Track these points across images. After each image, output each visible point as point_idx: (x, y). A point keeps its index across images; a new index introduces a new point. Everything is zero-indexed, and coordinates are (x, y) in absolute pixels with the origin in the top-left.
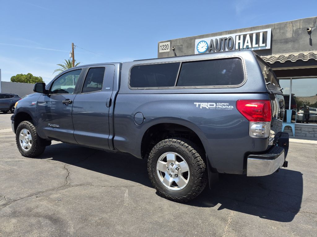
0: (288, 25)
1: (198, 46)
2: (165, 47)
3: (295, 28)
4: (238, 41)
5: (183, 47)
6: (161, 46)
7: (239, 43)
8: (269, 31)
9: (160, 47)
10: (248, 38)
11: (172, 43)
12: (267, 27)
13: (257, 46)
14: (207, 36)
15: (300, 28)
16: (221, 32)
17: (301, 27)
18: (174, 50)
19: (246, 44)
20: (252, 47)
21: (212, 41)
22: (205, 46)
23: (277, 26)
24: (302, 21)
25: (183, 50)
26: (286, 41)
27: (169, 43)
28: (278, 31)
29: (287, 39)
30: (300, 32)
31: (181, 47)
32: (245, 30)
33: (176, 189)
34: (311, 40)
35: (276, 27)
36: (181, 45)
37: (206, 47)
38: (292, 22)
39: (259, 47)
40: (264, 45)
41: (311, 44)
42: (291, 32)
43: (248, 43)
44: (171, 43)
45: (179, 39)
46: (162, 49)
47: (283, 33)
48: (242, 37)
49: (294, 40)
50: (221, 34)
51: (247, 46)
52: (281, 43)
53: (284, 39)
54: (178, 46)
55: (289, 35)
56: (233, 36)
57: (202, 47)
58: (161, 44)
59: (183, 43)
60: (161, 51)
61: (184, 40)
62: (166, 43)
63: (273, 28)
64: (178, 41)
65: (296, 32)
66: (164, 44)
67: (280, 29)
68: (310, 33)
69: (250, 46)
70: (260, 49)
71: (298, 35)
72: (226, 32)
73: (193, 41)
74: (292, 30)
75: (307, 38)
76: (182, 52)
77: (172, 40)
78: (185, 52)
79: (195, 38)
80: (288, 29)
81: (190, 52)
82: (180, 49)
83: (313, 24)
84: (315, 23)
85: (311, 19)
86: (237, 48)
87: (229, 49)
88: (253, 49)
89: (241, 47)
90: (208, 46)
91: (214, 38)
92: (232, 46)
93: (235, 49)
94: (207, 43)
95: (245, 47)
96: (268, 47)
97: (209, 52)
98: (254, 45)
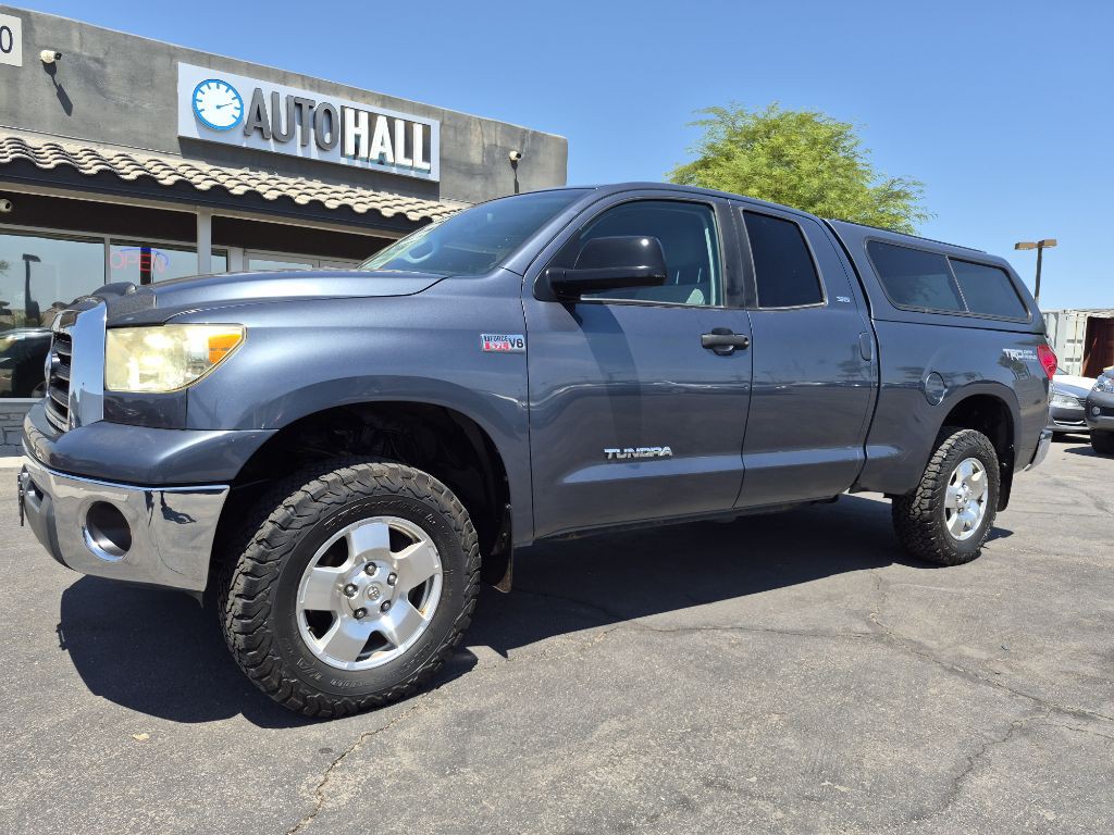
0: (472, 127)
1: (199, 96)
3: (486, 141)
5: (109, 70)
7: (357, 137)
8: (435, 125)
10: (381, 126)
11: (39, 29)
12: (425, 111)
13: (408, 162)
14: (228, 66)
15: (496, 145)
17: (499, 143)
18: (52, 69)
19: (376, 148)
20: (394, 164)
21: (257, 93)
22: (231, 107)
23: (449, 119)
24: (499, 129)
25: (111, 88)
26: (470, 171)
27: (15, 23)
28: (452, 132)
29: (472, 165)
30: (497, 156)
31: (94, 66)
34: (517, 184)
35: (447, 122)
36: (97, 60)
37: (237, 114)
38: (480, 121)
39: (412, 168)
40: (426, 166)
42: (480, 149)
43: (382, 142)
44: (27, 30)
47: (463, 145)
48: (364, 118)
49: (486, 172)
51: (382, 155)
52: (459, 171)
53: (466, 164)
54: (80, 56)
55: (476, 156)
56: (334, 102)
57: (218, 107)
59: (106, 54)
61: (116, 43)
63: (442, 121)
64: (75, 35)
65: (488, 152)
67: (455, 129)
68: (514, 164)
69: (388, 158)
70: (413, 174)
71: (494, 163)
72: (303, 77)
74: (481, 144)
75: (509, 177)
76: (102, 92)
77: (37, 16)
78: (123, 100)
79: (173, 55)
80: (473, 137)
81: (147, 106)
82: (92, 79)
83: (519, 143)
84: (523, 142)
85: (515, 130)
86: (350, 150)
87: (321, 146)
88: (394, 170)
89: (363, 152)
90: (241, 109)
91: (268, 88)
92: (334, 139)
93: (343, 153)
94: (238, 96)
95: (375, 156)
96: (434, 177)
97: (246, 135)
98: (401, 159)
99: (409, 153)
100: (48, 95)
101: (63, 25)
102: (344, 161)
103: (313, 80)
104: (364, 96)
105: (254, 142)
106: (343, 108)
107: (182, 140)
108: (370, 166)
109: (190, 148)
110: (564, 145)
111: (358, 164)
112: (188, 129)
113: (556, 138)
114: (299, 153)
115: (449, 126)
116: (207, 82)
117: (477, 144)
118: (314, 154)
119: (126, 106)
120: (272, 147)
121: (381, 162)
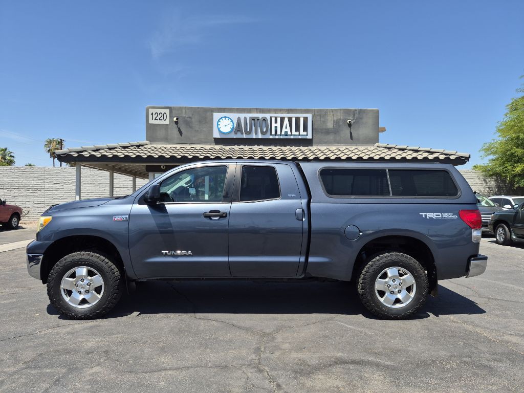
0: (329, 113)
1: (219, 123)
2: (159, 117)
3: (335, 118)
4: (274, 125)
5: (193, 120)
6: (152, 114)
7: (276, 127)
8: (310, 116)
9: (150, 116)
10: (286, 121)
11: (174, 111)
12: (307, 111)
13: (297, 133)
14: (230, 110)
15: (340, 119)
16: (250, 109)
17: (342, 118)
18: (176, 123)
19: (284, 130)
20: (291, 135)
21: (239, 119)
22: (230, 125)
23: (318, 112)
24: (342, 112)
25: (194, 126)
26: (328, 132)
27: (167, 111)
28: (318, 118)
29: (328, 129)
30: (341, 123)
31: (189, 119)
32: (281, 111)
33: (398, 306)
34: (351, 133)
35: (316, 113)
36: (190, 117)
37: (232, 127)
38: (332, 110)
39: (299, 135)
40: (305, 133)
41: (351, 138)
42: (332, 122)
43: (286, 128)
44: (171, 112)
45: (185, 107)
46: (154, 119)
47: (324, 122)
48: (279, 119)
49: (336, 131)
50: (249, 111)
51: (286, 132)
52: (322, 133)
53: (325, 129)
54: (184, 117)
55: (330, 125)
56: (268, 116)
57: (225, 126)
58: (151, 111)
59: (192, 115)
60: (151, 122)
61: (195, 110)
62: (163, 111)
63: (313, 114)
64: (184, 111)
65: (336, 122)
66: (159, 111)
67: (320, 115)
68: (350, 125)
69: (289, 133)
70: (300, 137)
71: (339, 126)
72: (257, 109)
73: (209, 114)
74: (333, 120)
75: (347, 131)
76: (191, 127)
77: (174, 107)
78: (197, 129)
79: (212, 111)
80: (329, 117)
81: (204, 129)
82: (188, 124)
83: (352, 116)
84: (354, 115)
85: (350, 110)
86: (273, 133)
87: (263, 133)
88: (292, 137)
89: (279, 133)
90: (233, 125)
91: (242, 116)
92: (267, 130)
93: (271, 134)
94: (232, 121)
95: (283, 133)
96: (310, 137)
97: (236, 134)
98: (294, 132)
99: (297, 129)
100: (176, 131)
101: (181, 109)
102: (271, 137)
103: (260, 109)
104: (280, 111)
105: (239, 136)
106: (271, 118)
107: (215, 139)
108: (282, 137)
109: (218, 141)
110: (378, 112)
111: (277, 137)
112: (216, 135)
113: (372, 110)
114: (254, 137)
115: (317, 115)
116: (221, 118)
117: (331, 120)
118: (260, 136)
119: (198, 131)
120: (245, 136)
121: (286, 135)
